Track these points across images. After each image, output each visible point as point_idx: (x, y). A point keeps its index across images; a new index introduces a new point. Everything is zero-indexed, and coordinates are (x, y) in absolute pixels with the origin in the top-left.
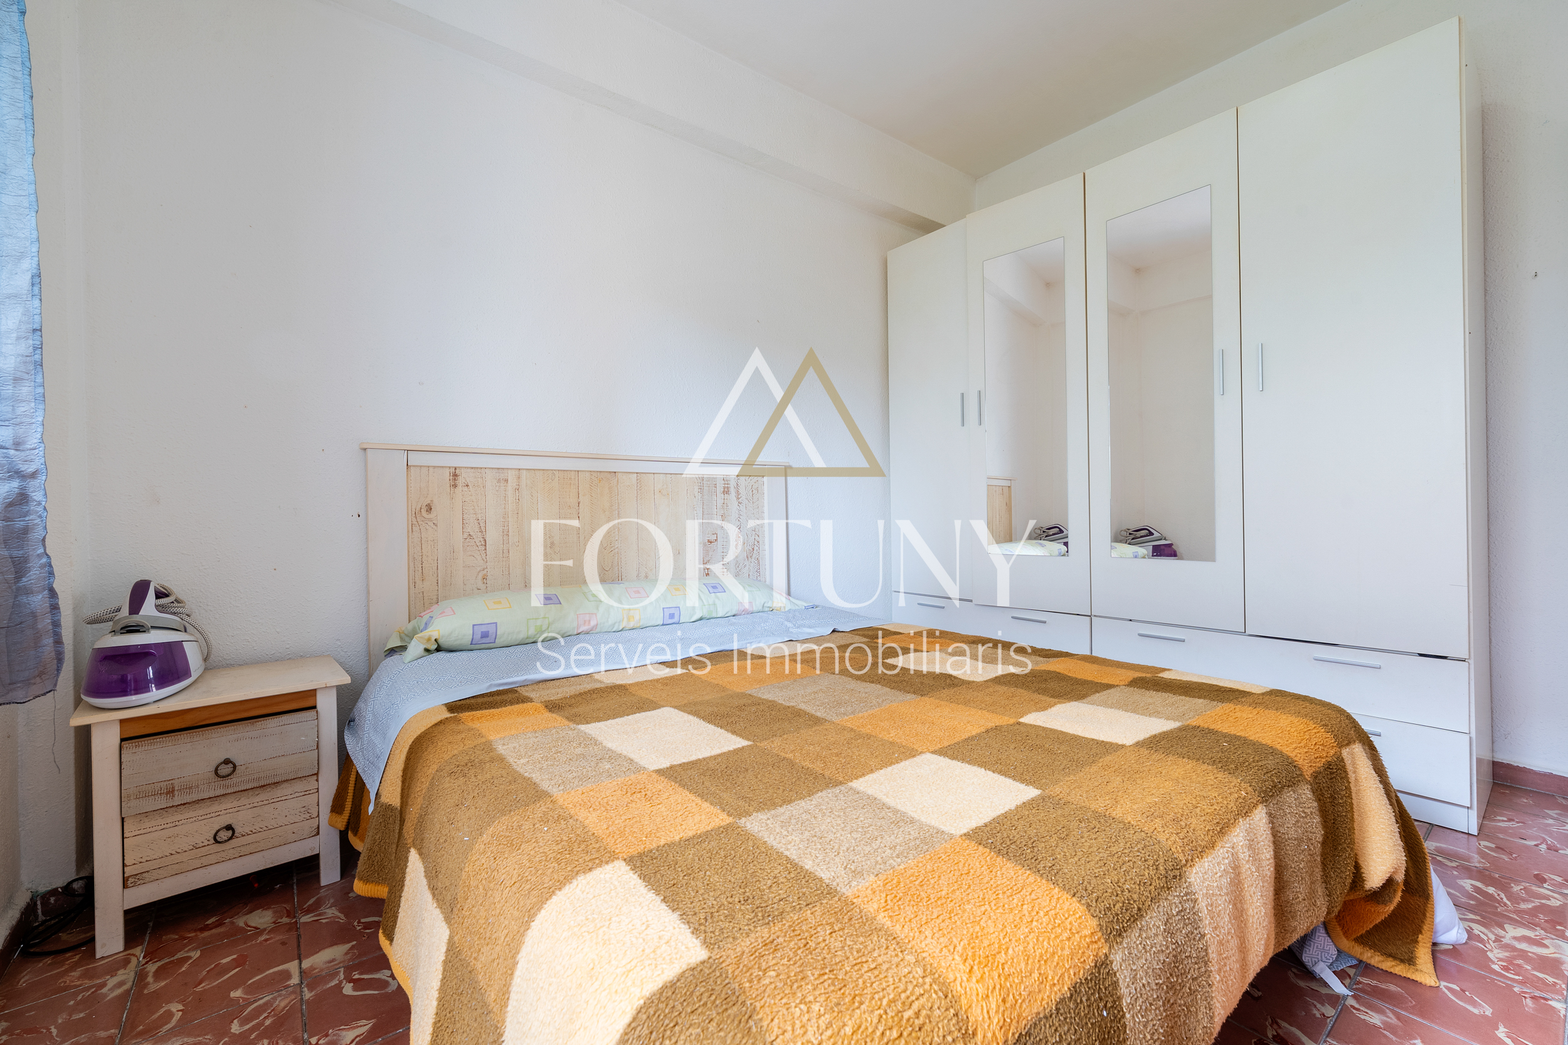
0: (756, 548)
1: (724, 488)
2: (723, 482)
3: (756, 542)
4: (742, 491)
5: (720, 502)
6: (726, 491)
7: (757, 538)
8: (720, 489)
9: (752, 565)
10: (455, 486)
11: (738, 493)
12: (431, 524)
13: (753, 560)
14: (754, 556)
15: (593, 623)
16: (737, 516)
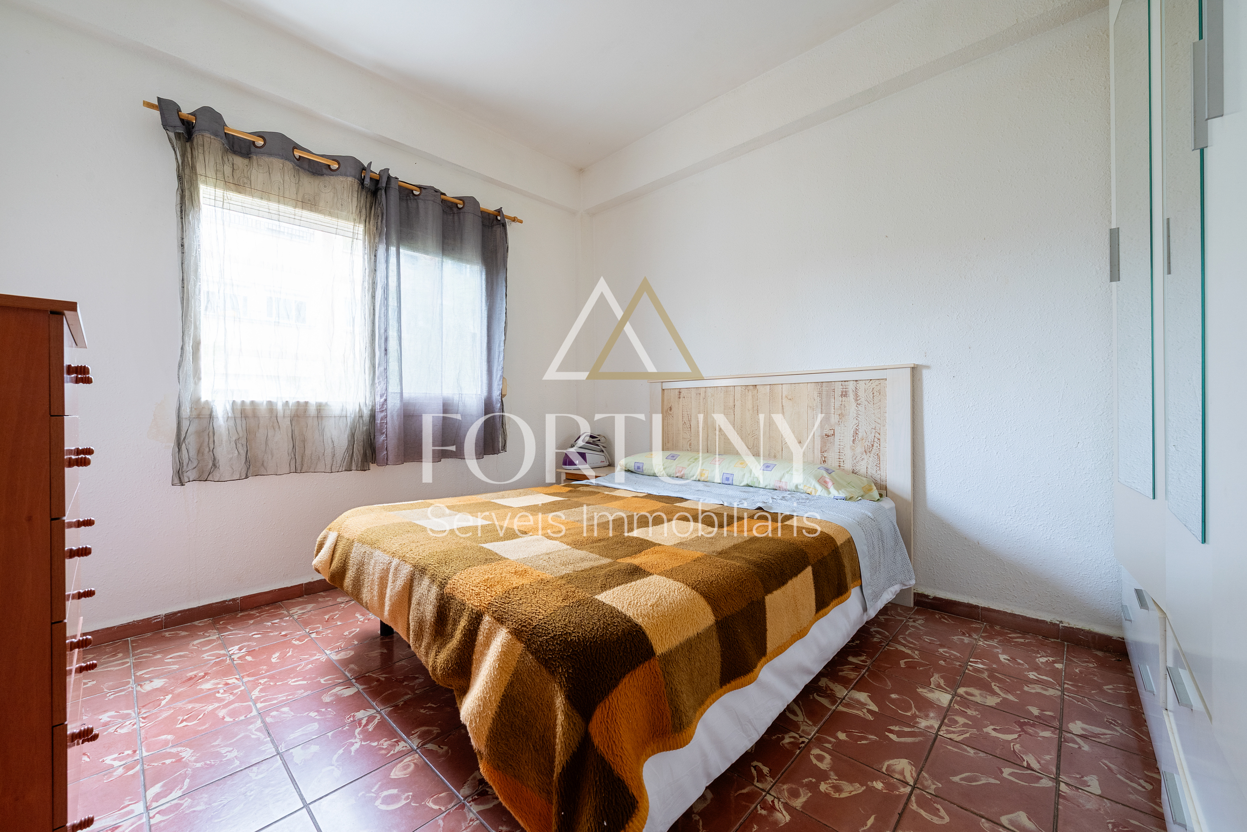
0: (875, 445)
1: (842, 392)
2: (841, 387)
3: (876, 440)
4: (861, 393)
5: (838, 404)
6: (844, 394)
7: (877, 435)
8: (838, 392)
9: (871, 459)
10: (680, 398)
11: (856, 395)
12: (671, 416)
13: (872, 455)
14: (873, 451)
15: (682, 473)
16: (855, 415)
